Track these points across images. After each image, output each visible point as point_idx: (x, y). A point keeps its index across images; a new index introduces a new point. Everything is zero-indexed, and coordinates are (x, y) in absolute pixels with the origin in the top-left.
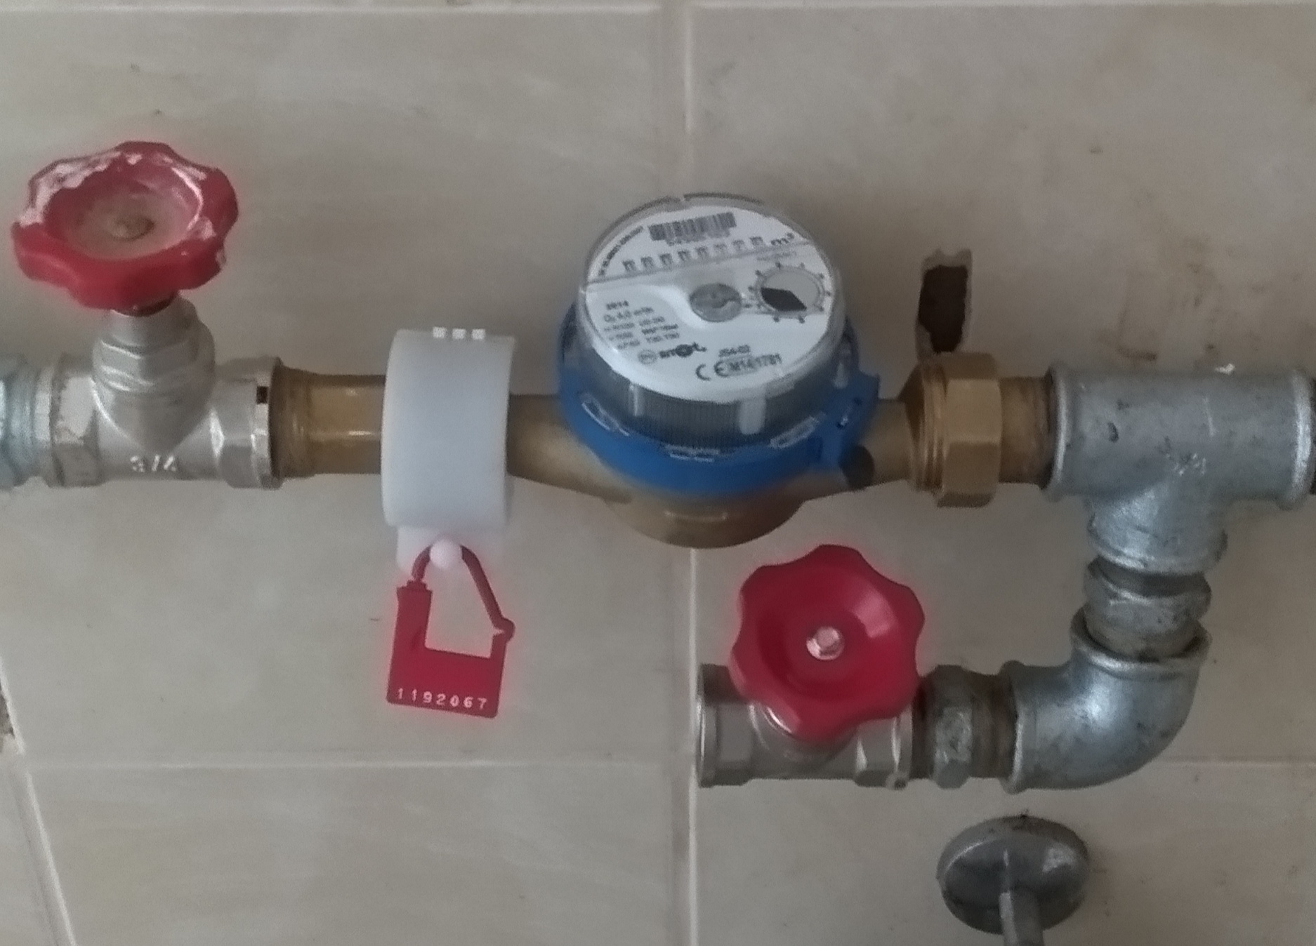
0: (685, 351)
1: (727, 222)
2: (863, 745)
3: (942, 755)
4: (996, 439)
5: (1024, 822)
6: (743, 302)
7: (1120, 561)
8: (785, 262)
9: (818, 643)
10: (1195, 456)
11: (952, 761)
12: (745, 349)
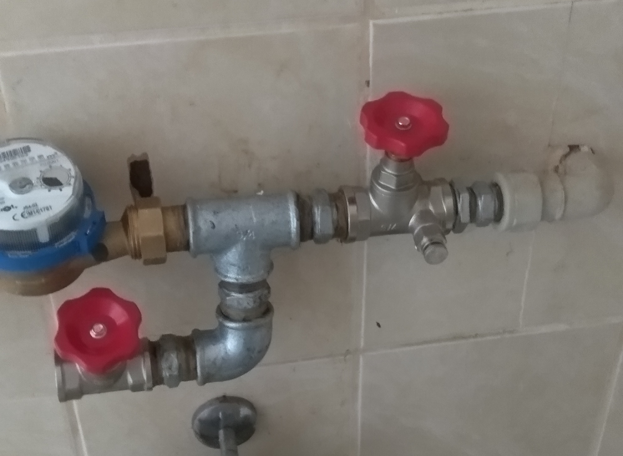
0: (7, 209)
1: (27, 150)
2: (130, 374)
3: (165, 373)
4: (161, 233)
5: (224, 399)
6: (34, 184)
7: (227, 280)
8: (54, 165)
9: (94, 331)
10: (249, 231)
11: (170, 375)
12: (35, 205)
